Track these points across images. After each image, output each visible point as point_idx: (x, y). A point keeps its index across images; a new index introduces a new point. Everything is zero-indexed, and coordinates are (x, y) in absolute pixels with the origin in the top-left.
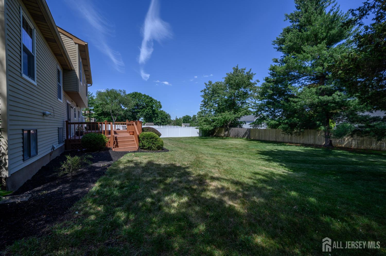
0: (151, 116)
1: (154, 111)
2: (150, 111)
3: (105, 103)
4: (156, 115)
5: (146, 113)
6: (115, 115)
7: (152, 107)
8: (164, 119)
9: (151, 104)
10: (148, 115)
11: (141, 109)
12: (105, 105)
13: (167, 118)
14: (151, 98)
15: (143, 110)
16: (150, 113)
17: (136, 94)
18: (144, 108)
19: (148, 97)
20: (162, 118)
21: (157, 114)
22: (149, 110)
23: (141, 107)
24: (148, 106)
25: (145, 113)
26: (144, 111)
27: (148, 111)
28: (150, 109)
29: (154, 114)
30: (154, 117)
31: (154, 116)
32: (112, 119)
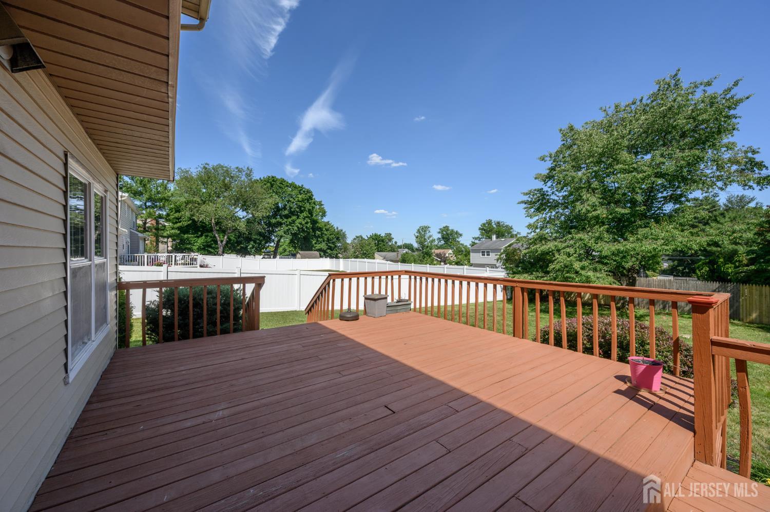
0: (309, 233)
1: (314, 222)
2: (307, 223)
3: (199, 200)
4: (318, 233)
5: (298, 227)
6: (223, 231)
7: (310, 212)
8: (333, 243)
9: (307, 206)
10: (303, 230)
11: (287, 217)
12: (199, 204)
13: (338, 238)
14: (309, 191)
15: (290, 220)
16: (306, 227)
17: (273, 181)
18: (294, 215)
19: (301, 190)
20: (328, 240)
21: (320, 229)
22: (304, 219)
23: (286, 212)
24: (302, 212)
25: (296, 228)
26: (294, 222)
27: (303, 223)
28: (306, 217)
29: (314, 229)
30: (315, 236)
31: (315, 234)
32: (216, 242)
